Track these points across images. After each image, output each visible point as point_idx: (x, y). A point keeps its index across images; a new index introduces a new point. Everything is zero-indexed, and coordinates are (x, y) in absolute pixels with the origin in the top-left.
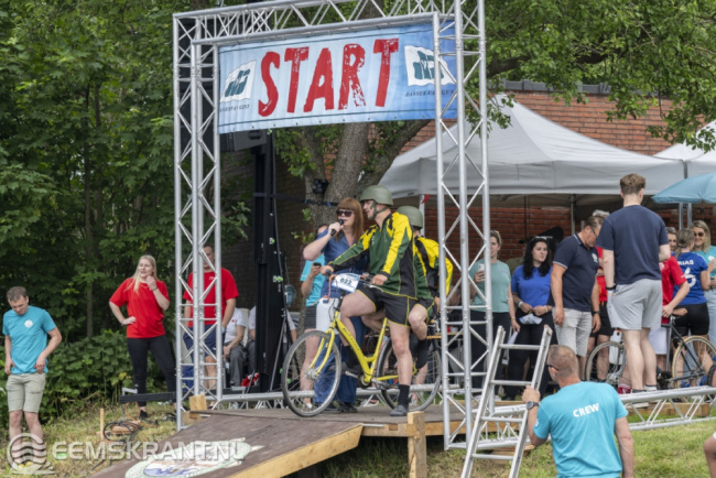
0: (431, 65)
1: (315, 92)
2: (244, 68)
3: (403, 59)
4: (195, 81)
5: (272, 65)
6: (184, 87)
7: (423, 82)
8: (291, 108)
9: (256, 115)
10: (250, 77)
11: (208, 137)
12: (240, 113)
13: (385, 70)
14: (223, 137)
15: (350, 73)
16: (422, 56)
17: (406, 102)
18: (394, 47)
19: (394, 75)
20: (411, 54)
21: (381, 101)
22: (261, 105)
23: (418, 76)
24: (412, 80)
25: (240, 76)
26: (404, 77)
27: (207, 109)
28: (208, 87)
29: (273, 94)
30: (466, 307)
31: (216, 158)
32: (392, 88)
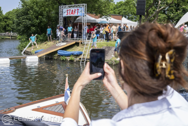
1: (71, 13)
4: (61, 12)
6: (60, 12)
8: (69, 14)
10: (66, 12)
11: (62, 17)
12: (65, 15)
14: (63, 17)
15: (75, 12)
16: (81, 10)
23: (81, 12)
27: (62, 14)
28: (62, 12)
29: (68, 13)
30: (84, 32)
31: (63, 19)
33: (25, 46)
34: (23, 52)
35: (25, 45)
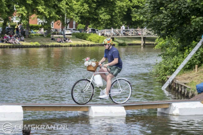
33: (173, 68)
34: (166, 85)
35: (172, 65)
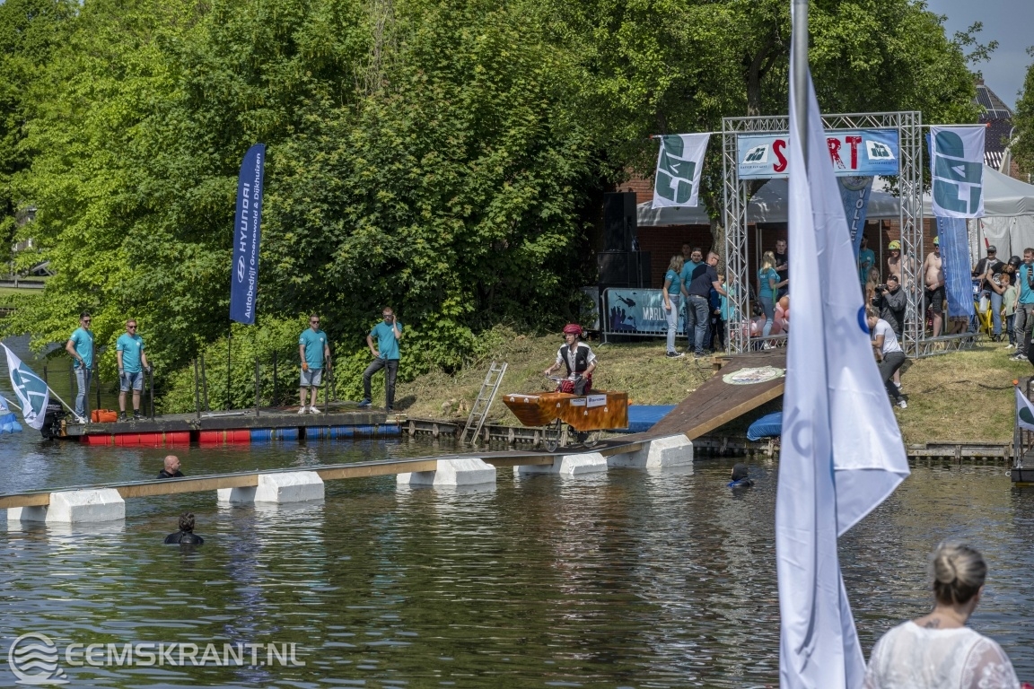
0: (882, 150)
2: (760, 147)
3: (865, 147)
5: (780, 147)
7: (878, 158)
9: (772, 170)
10: (766, 152)
13: (854, 152)
16: (877, 146)
17: (870, 167)
18: (859, 141)
19: (859, 155)
20: (870, 145)
21: (854, 165)
22: (775, 167)
23: (875, 154)
24: (871, 157)
25: (758, 150)
26: (866, 156)
32: (859, 161)
